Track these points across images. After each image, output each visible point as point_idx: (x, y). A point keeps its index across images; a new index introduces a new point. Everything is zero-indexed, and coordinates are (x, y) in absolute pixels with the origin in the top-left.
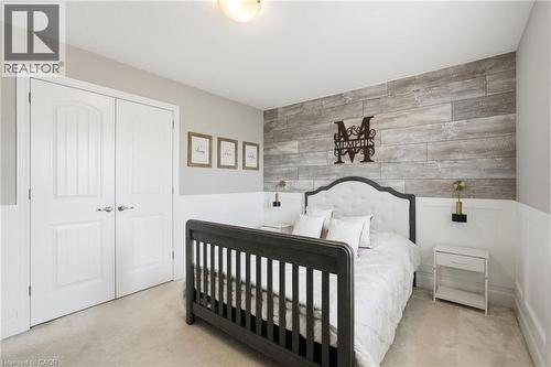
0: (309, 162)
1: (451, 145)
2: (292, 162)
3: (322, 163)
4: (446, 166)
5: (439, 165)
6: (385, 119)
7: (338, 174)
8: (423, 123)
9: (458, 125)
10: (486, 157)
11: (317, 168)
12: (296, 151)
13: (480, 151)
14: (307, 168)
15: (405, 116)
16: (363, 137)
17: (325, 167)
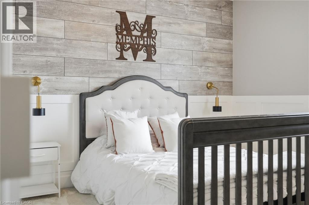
0: (82, 54)
1: (206, 55)
2: (53, 49)
3: (101, 56)
4: (203, 71)
5: (199, 69)
6: (165, 22)
7: (120, 72)
8: (191, 34)
9: (209, 41)
10: (221, 66)
11: (94, 62)
12: (60, 35)
13: (219, 62)
14: (79, 61)
15: (179, 24)
16: (145, 35)
17: (103, 63)
